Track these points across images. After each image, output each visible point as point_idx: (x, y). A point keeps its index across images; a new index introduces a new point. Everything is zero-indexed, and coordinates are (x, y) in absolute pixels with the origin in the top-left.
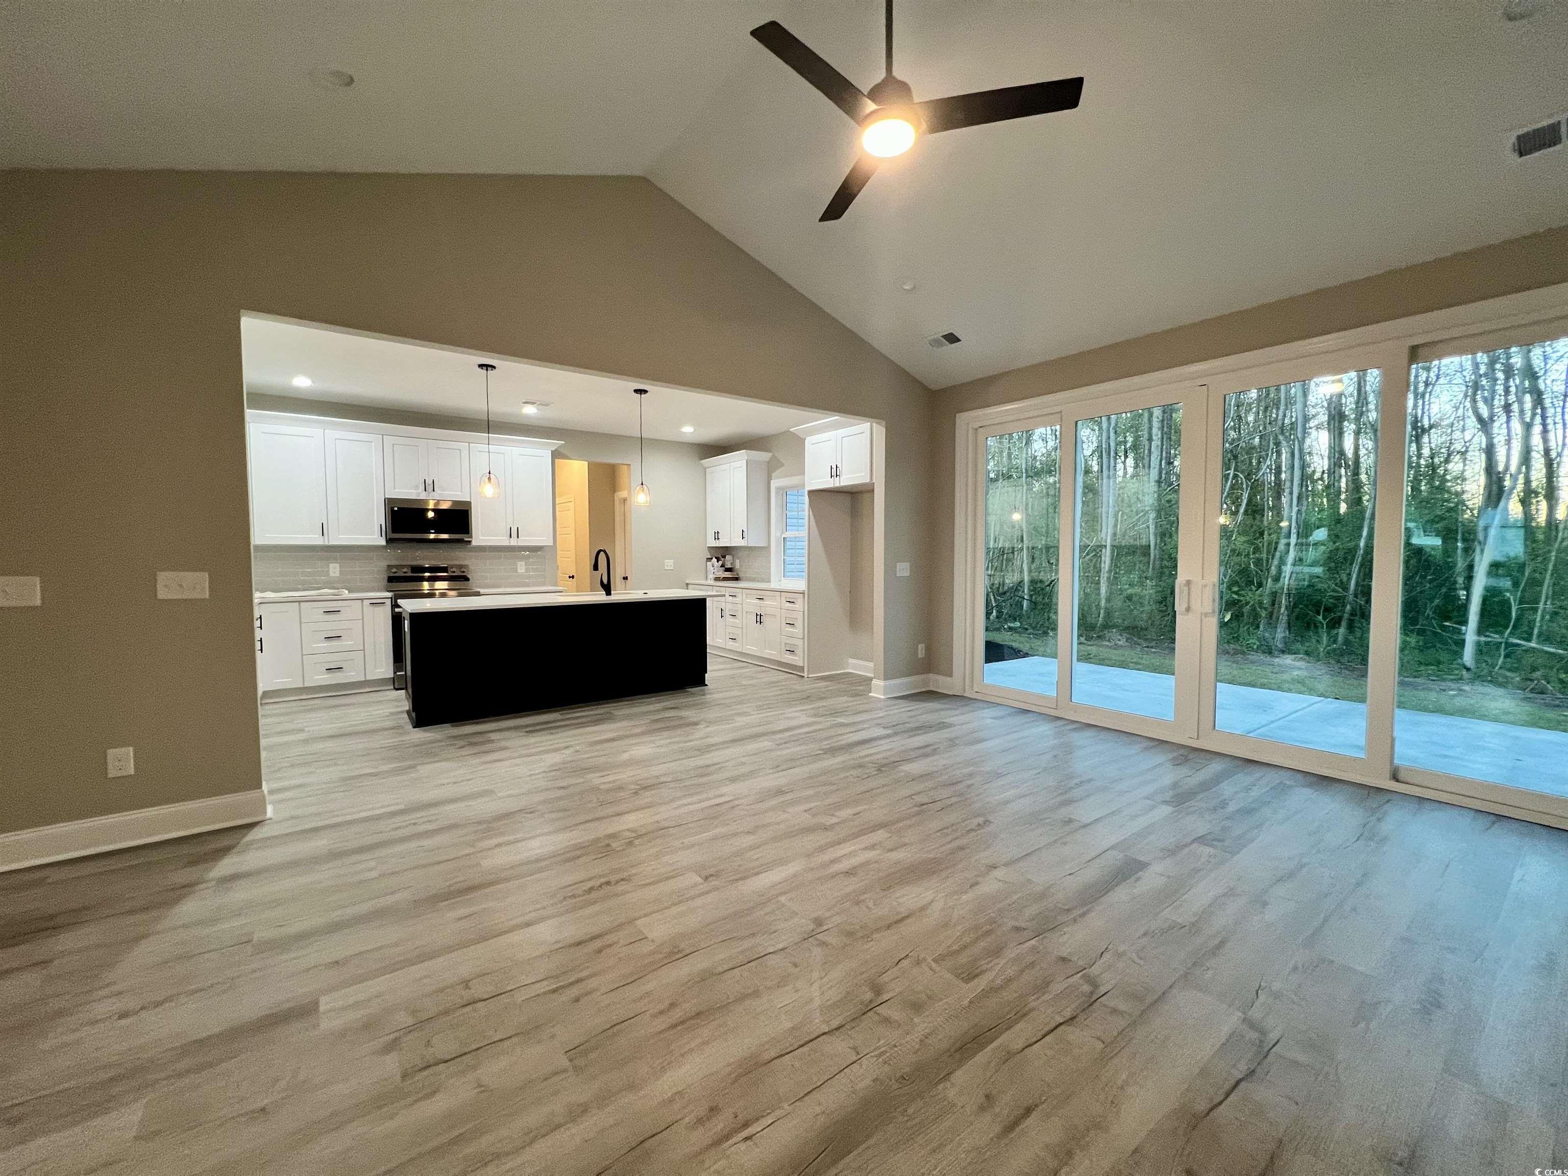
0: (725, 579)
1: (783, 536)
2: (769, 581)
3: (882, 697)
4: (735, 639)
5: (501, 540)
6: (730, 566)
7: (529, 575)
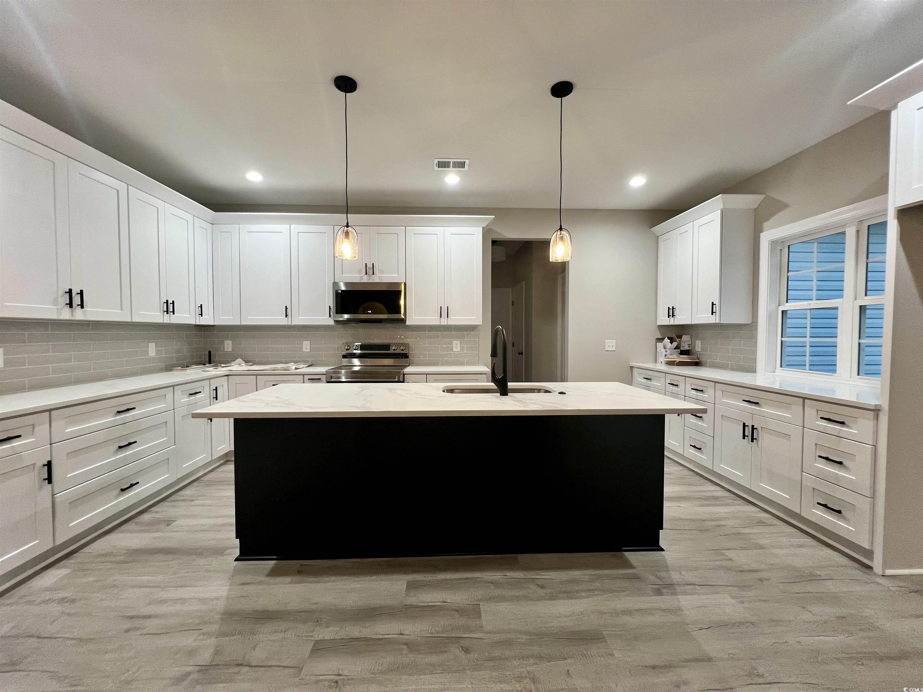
0: (684, 364)
1: (781, 308)
2: (754, 371)
4: (700, 449)
5: (433, 320)
6: (686, 348)
7: (463, 353)
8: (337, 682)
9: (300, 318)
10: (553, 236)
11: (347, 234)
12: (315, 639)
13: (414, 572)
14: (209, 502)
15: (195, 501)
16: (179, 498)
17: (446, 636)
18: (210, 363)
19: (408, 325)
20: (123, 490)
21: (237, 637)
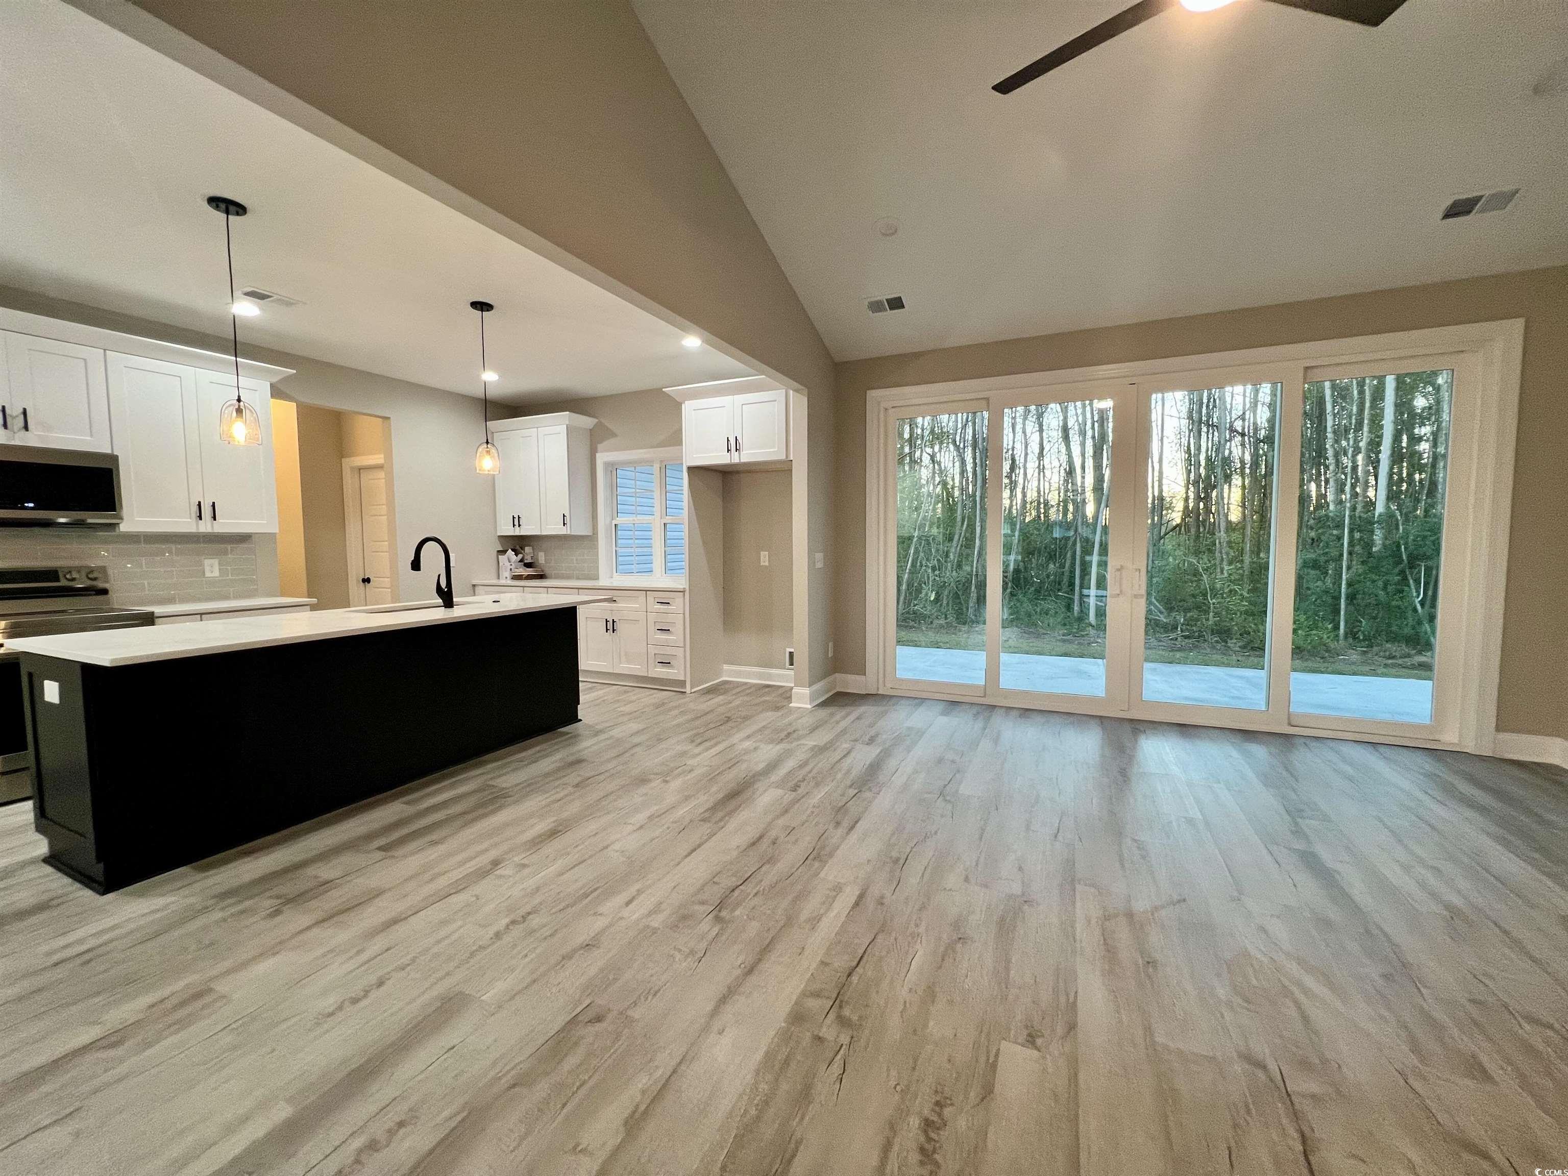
0: (529, 577)
1: (614, 522)
2: (597, 579)
3: (809, 706)
6: (530, 560)
7: (228, 579)
19: (118, 534)
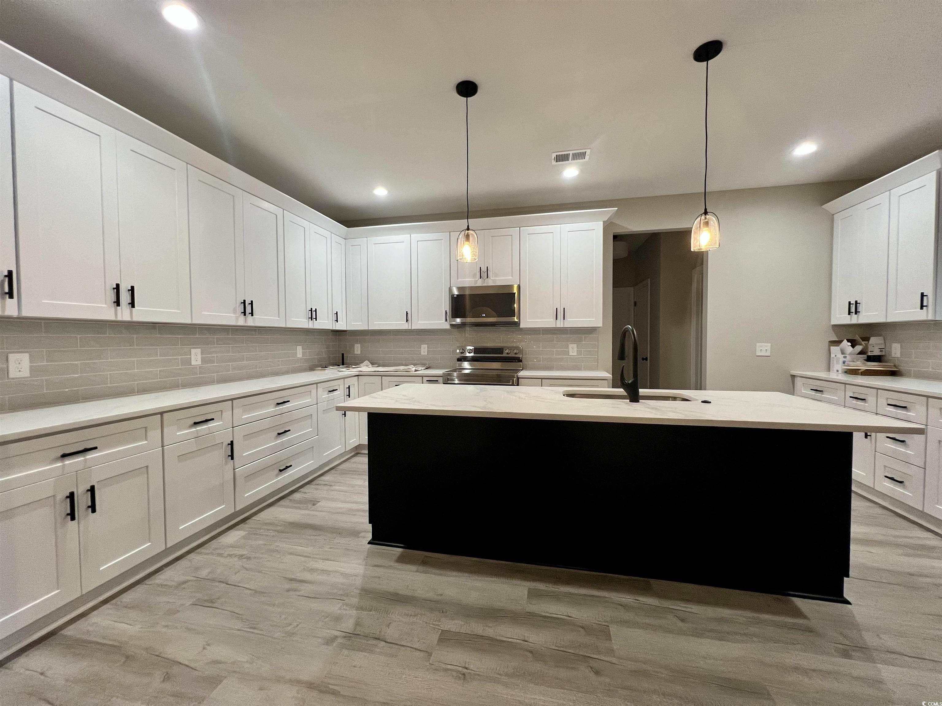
0: (869, 373)
4: (901, 482)
5: (548, 322)
6: (877, 352)
7: (581, 357)
8: (464, 674)
9: (419, 322)
10: (696, 222)
11: (467, 237)
12: (442, 629)
13: (534, 580)
14: (344, 488)
15: (334, 487)
16: (320, 482)
17: (572, 652)
18: (343, 364)
19: (522, 329)
20: (281, 471)
21: (373, 613)
